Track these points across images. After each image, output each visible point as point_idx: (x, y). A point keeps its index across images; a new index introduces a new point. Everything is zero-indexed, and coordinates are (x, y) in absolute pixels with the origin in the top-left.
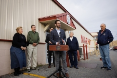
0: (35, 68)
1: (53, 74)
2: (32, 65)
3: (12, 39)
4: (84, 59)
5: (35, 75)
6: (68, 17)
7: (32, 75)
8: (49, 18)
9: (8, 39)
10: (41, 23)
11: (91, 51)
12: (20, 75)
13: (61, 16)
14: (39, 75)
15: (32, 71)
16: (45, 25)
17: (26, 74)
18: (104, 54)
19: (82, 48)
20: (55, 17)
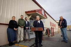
0: (22, 41)
1: (33, 45)
2: (20, 39)
3: (8, 24)
4: (52, 36)
5: (22, 46)
6: (43, 11)
7: (20, 45)
8: (32, 11)
9: (6, 23)
10: (27, 14)
11: (56, 31)
12: (13, 46)
13: (38, 11)
14: (24, 45)
15: (21, 43)
16: (29, 15)
17: (16, 45)
18: (63, 33)
19: (51, 29)
20: (35, 11)
